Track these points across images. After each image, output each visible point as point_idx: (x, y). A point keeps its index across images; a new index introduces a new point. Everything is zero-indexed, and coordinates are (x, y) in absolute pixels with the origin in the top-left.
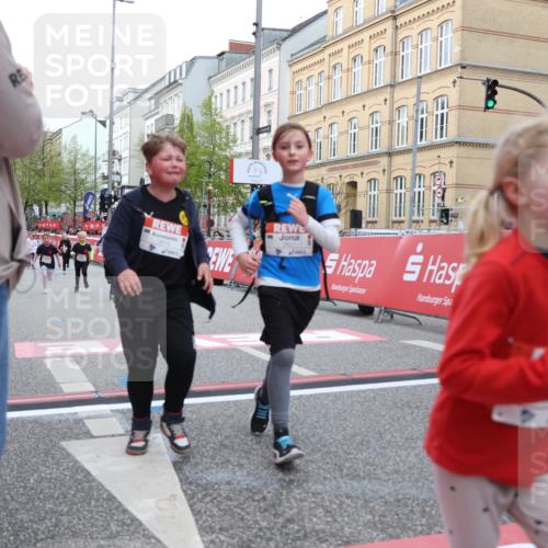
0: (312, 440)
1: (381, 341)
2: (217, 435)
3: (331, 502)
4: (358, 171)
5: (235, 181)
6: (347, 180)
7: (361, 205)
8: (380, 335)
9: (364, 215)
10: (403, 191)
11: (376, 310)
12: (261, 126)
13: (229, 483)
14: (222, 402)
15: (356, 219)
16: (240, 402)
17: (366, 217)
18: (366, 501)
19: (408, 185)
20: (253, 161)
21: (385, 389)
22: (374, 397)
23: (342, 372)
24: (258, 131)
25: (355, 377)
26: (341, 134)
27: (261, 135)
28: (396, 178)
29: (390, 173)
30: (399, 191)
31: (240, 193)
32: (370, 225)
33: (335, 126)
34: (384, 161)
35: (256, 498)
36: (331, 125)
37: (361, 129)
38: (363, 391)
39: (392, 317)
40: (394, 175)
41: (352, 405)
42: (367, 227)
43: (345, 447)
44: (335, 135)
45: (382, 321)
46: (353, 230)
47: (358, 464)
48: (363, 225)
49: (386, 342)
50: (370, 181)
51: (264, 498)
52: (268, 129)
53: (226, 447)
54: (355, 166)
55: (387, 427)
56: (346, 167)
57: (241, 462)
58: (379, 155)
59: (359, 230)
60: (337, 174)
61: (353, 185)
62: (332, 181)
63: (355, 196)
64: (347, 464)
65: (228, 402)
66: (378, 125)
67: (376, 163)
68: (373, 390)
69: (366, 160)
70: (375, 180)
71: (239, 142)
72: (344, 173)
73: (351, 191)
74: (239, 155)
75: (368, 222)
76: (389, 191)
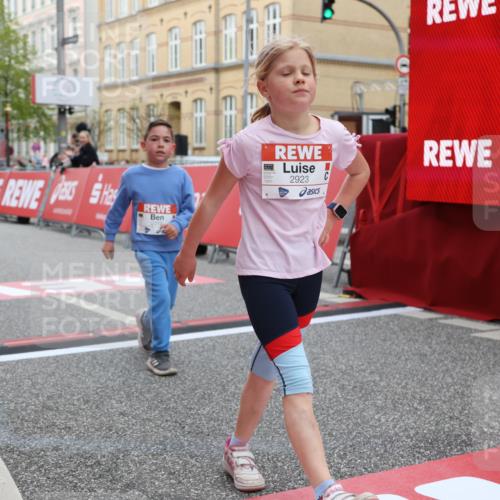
0: (148, 396)
1: (217, 284)
2: (37, 396)
3: (174, 463)
4: (181, 90)
5: (39, 100)
6: (170, 100)
7: (186, 128)
8: (215, 277)
9: (190, 140)
10: (233, 112)
11: (210, 249)
12: (66, 36)
13: (56, 449)
14: (40, 359)
15: (182, 146)
16: (61, 357)
17: (192, 143)
18: (213, 460)
19: (239, 106)
20: (60, 77)
21: (225, 337)
22: (214, 346)
23: (176, 319)
24: (64, 42)
25: (191, 324)
26: (160, 45)
27: (67, 46)
28: (225, 98)
29: (218, 91)
30: (228, 113)
31: (44, 115)
32: (197, 152)
33: (153, 38)
34: (211, 78)
35: (89, 463)
36: (148, 36)
37: (183, 40)
38: (202, 340)
39: (228, 256)
40: (224, 93)
41: (190, 355)
42: (193, 154)
43: (185, 402)
44: (153, 47)
45: (217, 262)
46: (178, 158)
47: (200, 420)
48: (190, 151)
49: (223, 284)
50: (195, 101)
51: (99, 463)
52: (75, 39)
53: (50, 409)
54: (178, 84)
55: (231, 377)
56: (168, 85)
57: (69, 424)
58: (204, 71)
59: (185, 158)
60: (157, 93)
61: (176, 105)
62: (152, 101)
63: (178, 118)
64: (189, 421)
65: (48, 358)
66: (203, 36)
67: (200, 80)
68: (211, 339)
69: (190, 76)
70: (201, 100)
71: (39, 54)
72: (166, 92)
73: (174, 112)
74: (41, 70)
75: (195, 149)
76: (217, 113)
